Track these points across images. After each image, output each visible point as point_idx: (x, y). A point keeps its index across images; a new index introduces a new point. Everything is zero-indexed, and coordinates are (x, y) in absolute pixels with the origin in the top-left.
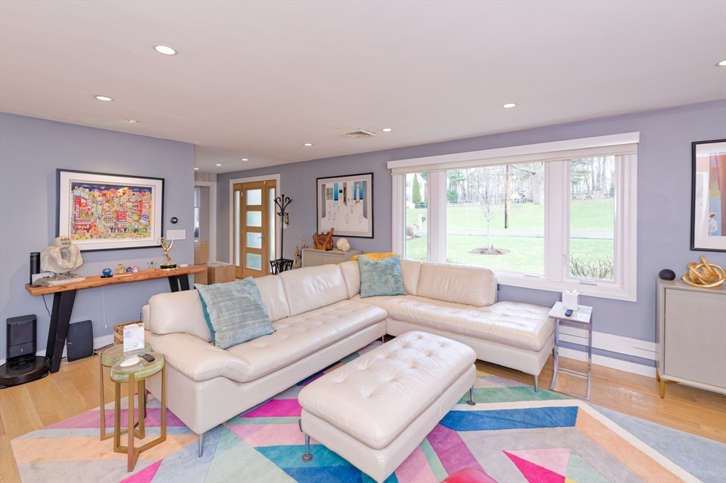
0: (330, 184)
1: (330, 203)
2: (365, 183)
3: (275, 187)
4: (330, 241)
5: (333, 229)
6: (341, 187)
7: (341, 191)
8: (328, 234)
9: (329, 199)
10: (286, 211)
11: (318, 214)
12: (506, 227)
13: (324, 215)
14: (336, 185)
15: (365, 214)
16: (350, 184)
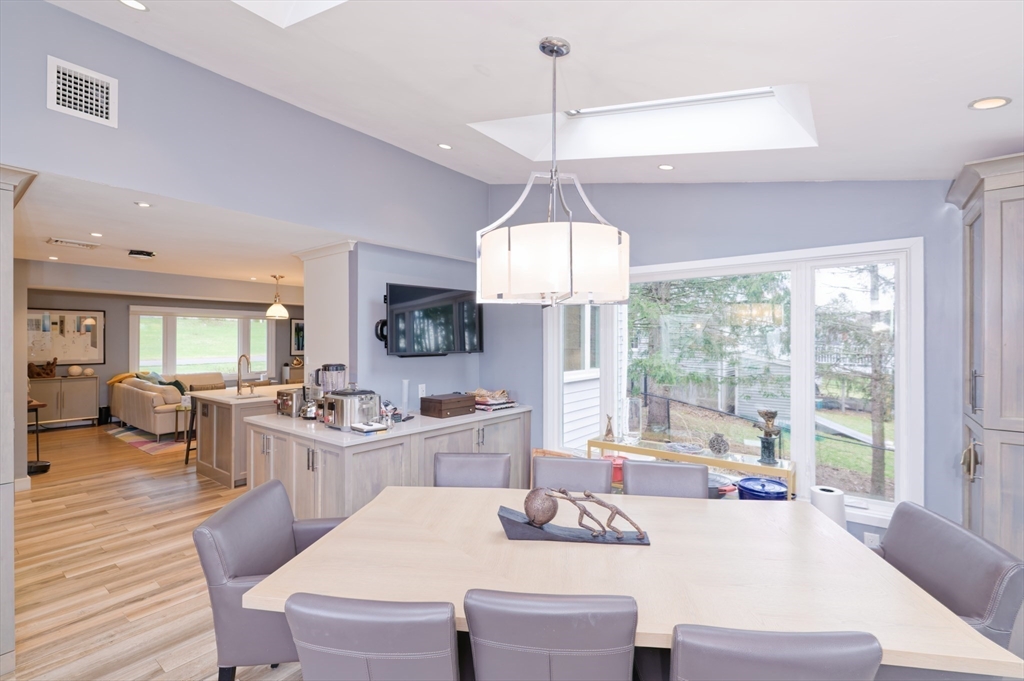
0: (34, 316)
1: (34, 334)
7: (54, 324)
9: (32, 329)
14: (46, 317)
15: (94, 344)
16: (71, 318)
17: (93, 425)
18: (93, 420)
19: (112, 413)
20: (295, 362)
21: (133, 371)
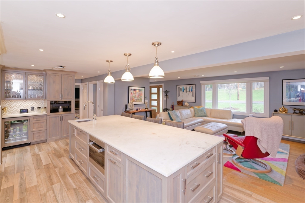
0: (181, 87)
1: (181, 92)
2: (193, 87)
3: (162, 87)
4: (182, 103)
5: (183, 100)
6: (185, 88)
7: (185, 89)
8: (182, 101)
9: (181, 91)
10: (167, 95)
11: (177, 95)
12: (238, 100)
13: (179, 96)
14: (183, 87)
15: (193, 96)
16: (188, 87)
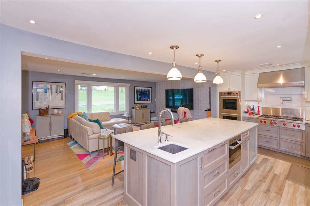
2: (62, 86)
11: (33, 99)
15: (62, 99)
16: (54, 86)
17: (62, 138)
18: (62, 135)
19: (69, 132)
20: (137, 107)
21: (76, 112)
